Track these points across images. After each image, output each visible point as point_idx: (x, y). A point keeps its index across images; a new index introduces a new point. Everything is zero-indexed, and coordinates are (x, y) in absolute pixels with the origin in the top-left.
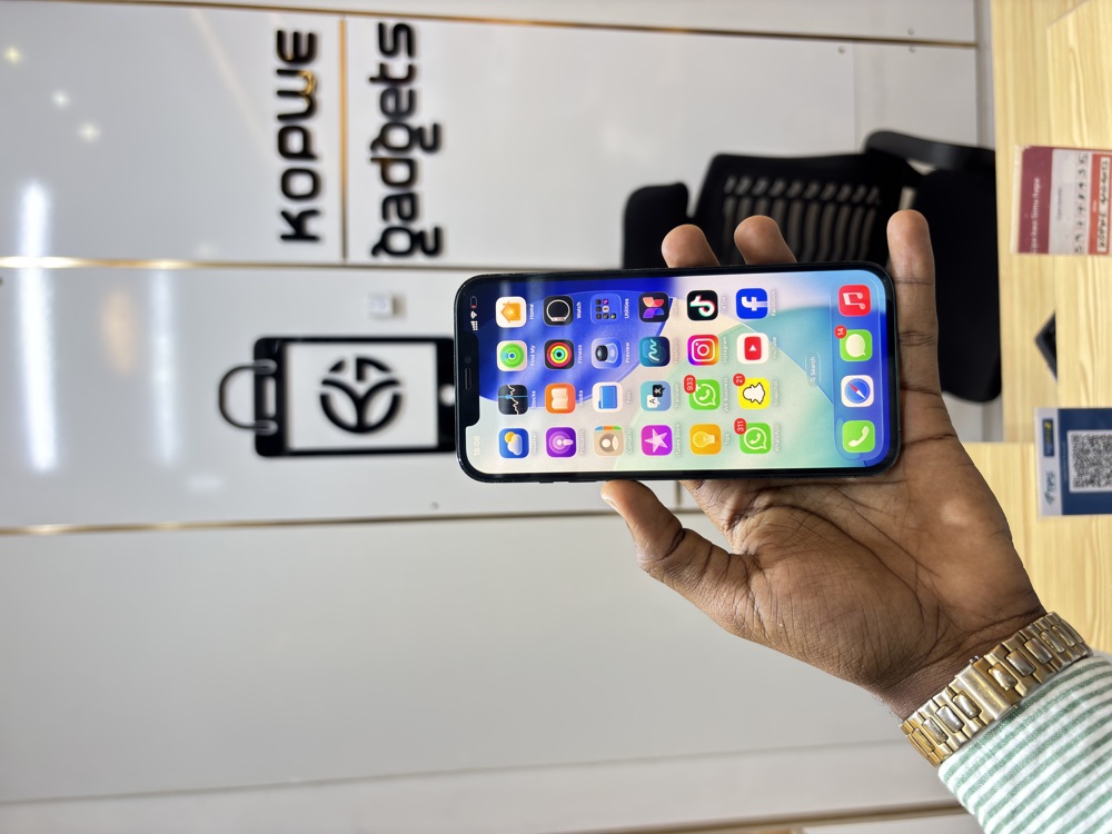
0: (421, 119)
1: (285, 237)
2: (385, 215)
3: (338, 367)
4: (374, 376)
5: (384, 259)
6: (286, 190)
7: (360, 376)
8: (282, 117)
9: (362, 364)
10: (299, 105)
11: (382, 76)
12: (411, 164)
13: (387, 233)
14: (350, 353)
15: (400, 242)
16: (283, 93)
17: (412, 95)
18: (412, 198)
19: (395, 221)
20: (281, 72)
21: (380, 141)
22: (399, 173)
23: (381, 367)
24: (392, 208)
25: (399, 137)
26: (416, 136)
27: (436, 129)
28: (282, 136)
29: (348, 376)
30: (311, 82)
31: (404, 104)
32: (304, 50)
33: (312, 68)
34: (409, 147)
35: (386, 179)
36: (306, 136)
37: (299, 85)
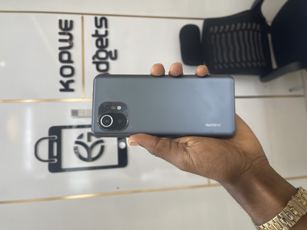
0: (111, 48)
1: (61, 90)
3: (81, 137)
6: (62, 74)
7: (89, 140)
8: (60, 48)
9: (90, 135)
10: (67, 44)
11: (96, 35)
12: (107, 64)
16: (61, 40)
17: (107, 40)
20: (60, 33)
21: (96, 56)
22: (103, 67)
26: (109, 54)
27: (116, 51)
28: (61, 55)
29: (85, 140)
30: (71, 37)
31: (104, 44)
32: (69, 26)
33: (71, 32)
34: (106, 58)
35: (98, 69)
36: (69, 55)
37: (67, 37)
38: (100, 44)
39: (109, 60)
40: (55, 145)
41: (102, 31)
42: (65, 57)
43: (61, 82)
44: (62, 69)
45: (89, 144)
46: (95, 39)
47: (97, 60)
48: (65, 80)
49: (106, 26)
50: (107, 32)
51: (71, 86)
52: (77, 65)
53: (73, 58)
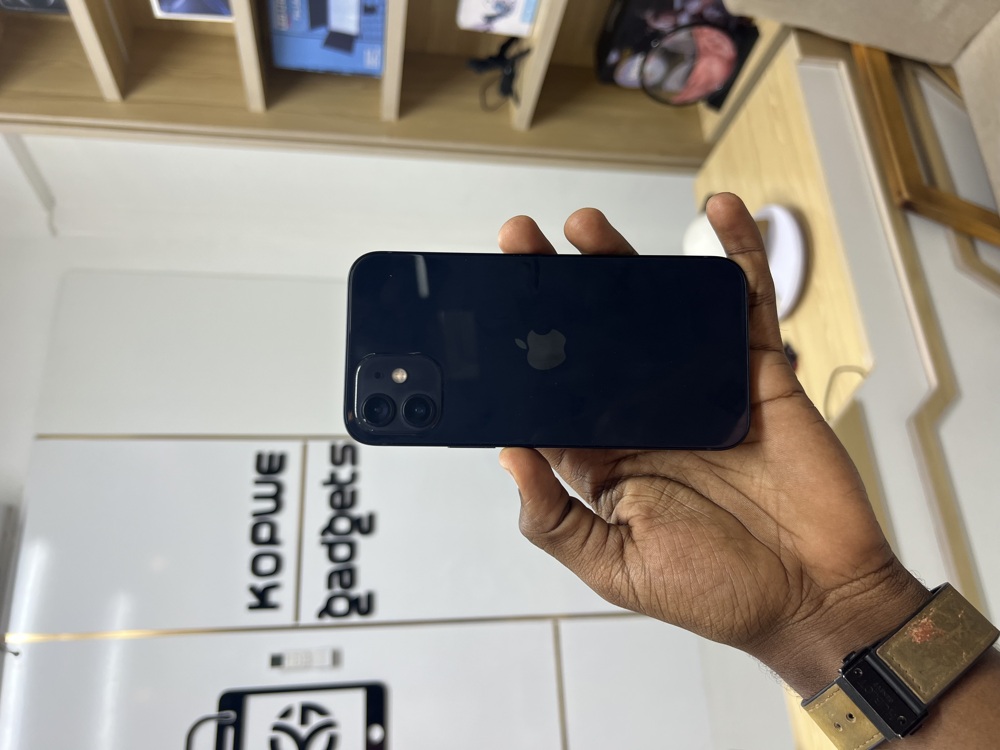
0: (360, 510)
1: (252, 607)
2: (330, 585)
3: (286, 714)
4: (315, 720)
5: (328, 620)
6: (255, 569)
7: (304, 721)
8: (256, 515)
9: (306, 709)
10: (269, 505)
11: (333, 480)
12: (352, 546)
13: (330, 601)
14: (296, 701)
15: (341, 605)
16: (258, 497)
17: (354, 495)
18: (352, 572)
19: (338, 589)
20: (257, 481)
21: (330, 528)
22: (342, 552)
23: (321, 712)
24: (336, 580)
25: (343, 525)
26: (356, 524)
27: (371, 518)
28: (255, 529)
29: (294, 722)
30: (279, 487)
31: (348, 499)
32: (276, 464)
33: (281, 478)
34: (349, 532)
35: (332, 557)
36: (273, 528)
37: (270, 489)
38: (338, 500)
39: (356, 537)
40: (230, 734)
41: (344, 473)
42: (264, 533)
43: (253, 590)
44: (255, 560)
45: (304, 731)
46: (329, 490)
47: (330, 537)
48: (261, 583)
49: (354, 461)
50: (354, 477)
51: (274, 597)
52: (287, 550)
53: (282, 534)
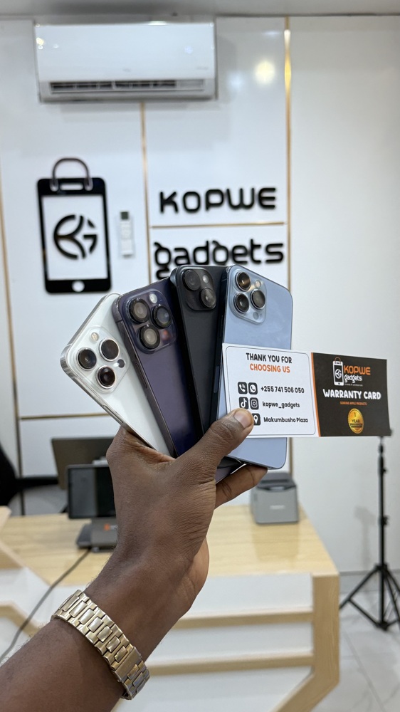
3: (91, 224)
4: (87, 244)
5: (153, 249)
7: (86, 237)
9: (93, 238)
14: (99, 231)
20: (253, 190)
23: (92, 248)
29: (86, 230)
33: (256, 207)
40: (78, 187)
45: (79, 237)
53: (213, 210)
